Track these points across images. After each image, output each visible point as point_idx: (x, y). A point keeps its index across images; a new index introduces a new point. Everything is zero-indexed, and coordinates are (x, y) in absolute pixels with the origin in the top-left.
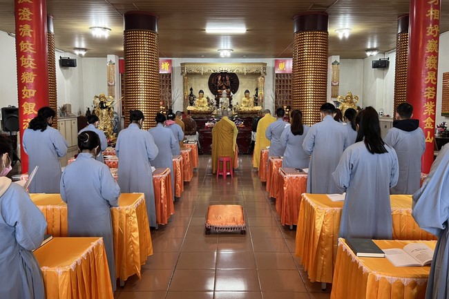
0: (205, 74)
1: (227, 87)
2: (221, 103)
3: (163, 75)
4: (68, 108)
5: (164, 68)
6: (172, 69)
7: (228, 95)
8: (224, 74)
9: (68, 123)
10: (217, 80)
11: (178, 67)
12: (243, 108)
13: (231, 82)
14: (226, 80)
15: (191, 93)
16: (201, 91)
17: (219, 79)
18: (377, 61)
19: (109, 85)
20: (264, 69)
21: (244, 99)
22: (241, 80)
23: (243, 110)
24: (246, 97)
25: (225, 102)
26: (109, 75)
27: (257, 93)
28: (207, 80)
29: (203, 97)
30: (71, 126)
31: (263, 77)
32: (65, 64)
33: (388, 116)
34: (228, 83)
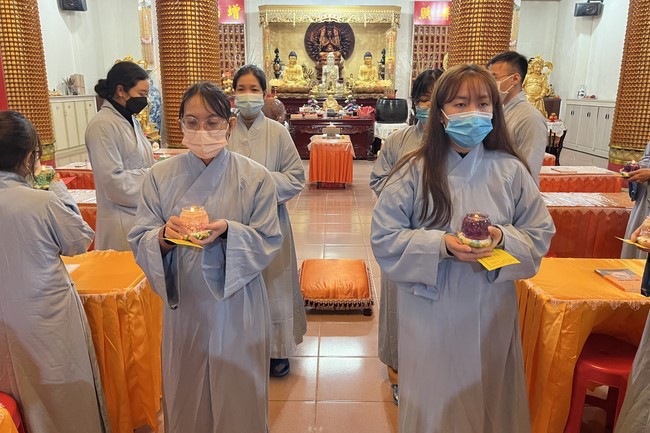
0: (299, 25)
1: (336, 48)
2: (326, 74)
3: (230, 27)
4: (78, 82)
5: (233, 15)
6: (245, 16)
7: (337, 60)
8: (329, 25)
9: (80, 106)
10: (319, 36)
11: (254, 14)
12: (363, 83)
13: (343, 40)
14: (333, 36)
15: (277, 57)
16: (292, 54)
17: (323, 34)
18: (584, 4)
19: (143, 43)
20: (397, 16)
21: (364, 67)
22: (357, 36)
23: (360, 86)
24: (366, 63)
25: (333, 72)
26: (143, 26)
27: (384, 58)
28: (302, 36)
29: (295, 63)
30: (86, 110)
31: (394, 30)
32: (67, 6)
33: (593, 97)
34: (337, 40)
